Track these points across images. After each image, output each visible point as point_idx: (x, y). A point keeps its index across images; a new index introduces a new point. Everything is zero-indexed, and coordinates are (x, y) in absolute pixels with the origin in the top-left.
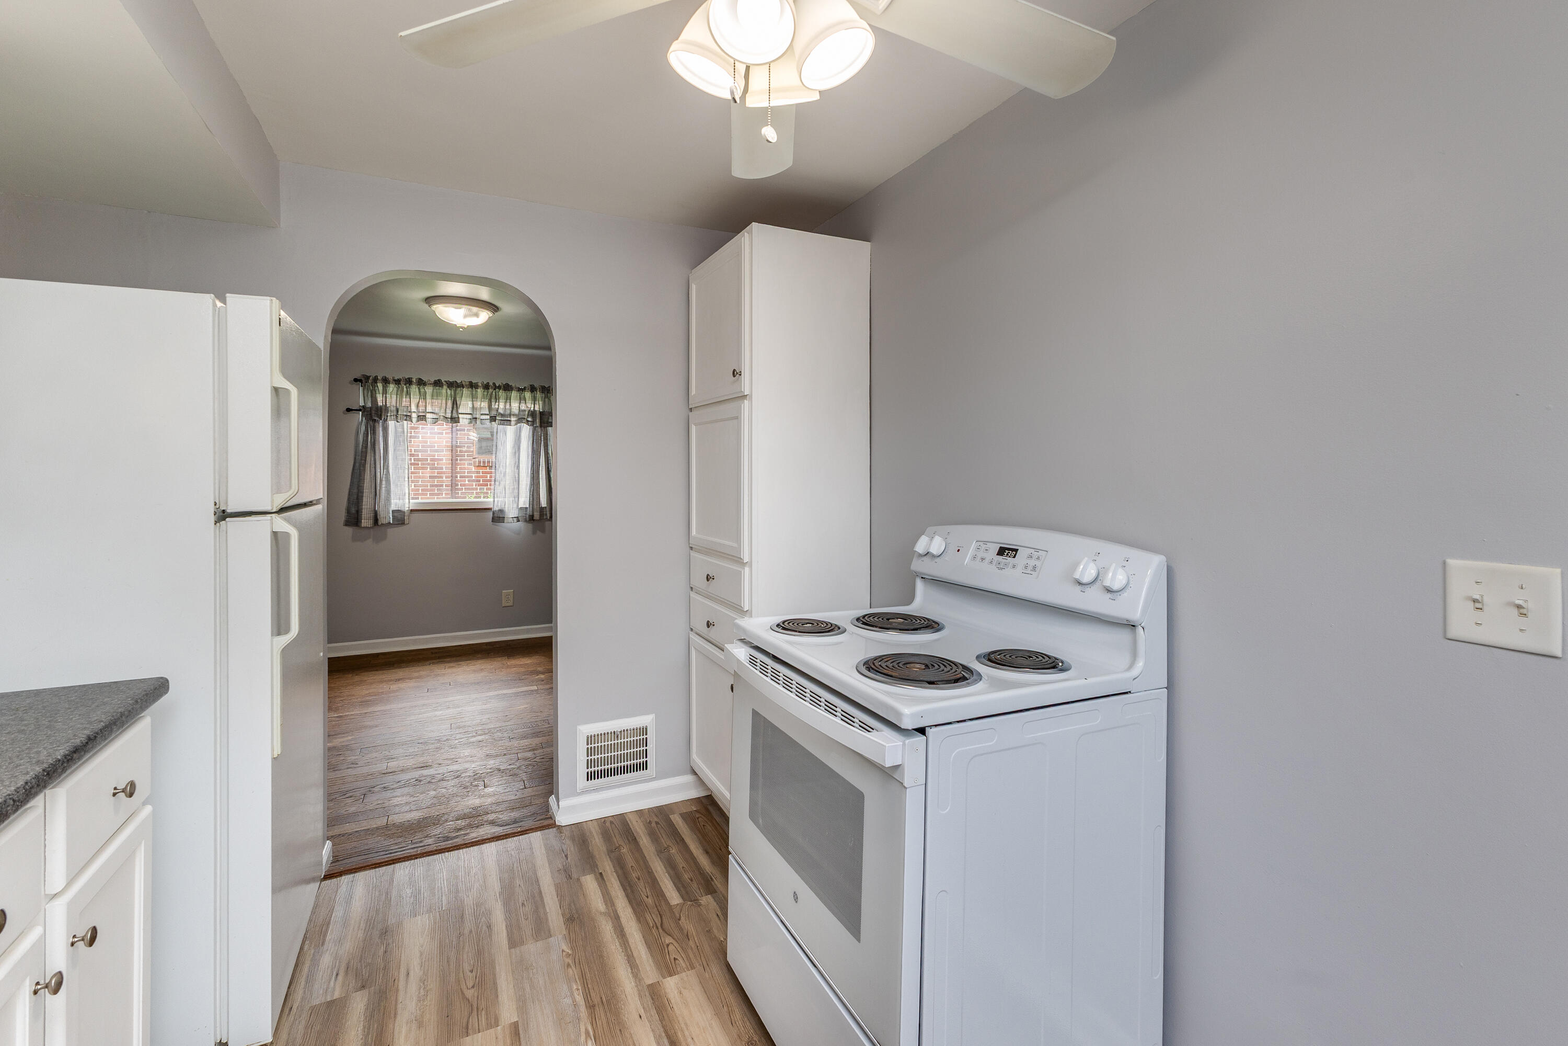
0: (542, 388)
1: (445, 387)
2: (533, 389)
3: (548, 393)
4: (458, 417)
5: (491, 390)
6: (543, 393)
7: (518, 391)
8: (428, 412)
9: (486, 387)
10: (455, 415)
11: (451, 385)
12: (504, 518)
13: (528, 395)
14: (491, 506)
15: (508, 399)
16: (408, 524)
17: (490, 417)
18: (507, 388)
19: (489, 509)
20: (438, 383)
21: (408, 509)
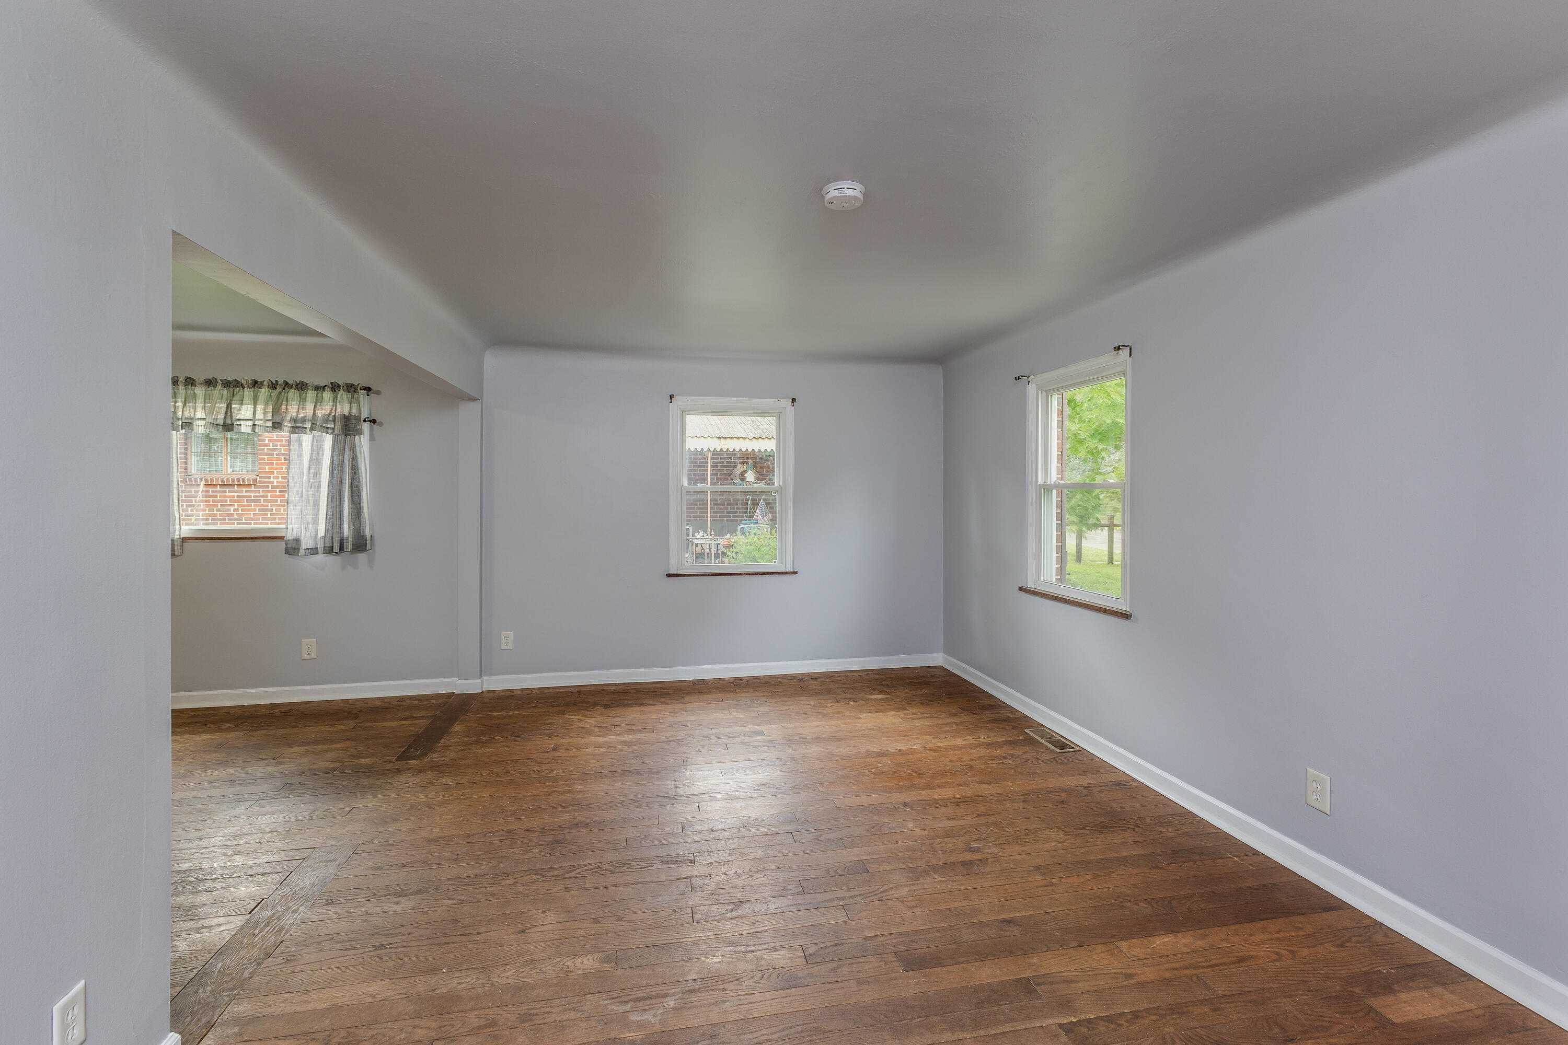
0: (348, 386)
1: (219, 387)
2: (335, 387)
3: (355, 392)
4: (233, 424)
5: (279, 390)
6: (349, 392)
7: (315, 390)
8: (198, 419)
9: (273, 386)
10: (229, 422)
11: (227, 384)
12: (299, 549)
13: (327, 395)
14: (282, 535)
15: (303, 401)
16: (181, 555)
17: (273, 423)
18: (301, 387)
19: (282, 538)
20: (210, 383)
21: (178, 537)
